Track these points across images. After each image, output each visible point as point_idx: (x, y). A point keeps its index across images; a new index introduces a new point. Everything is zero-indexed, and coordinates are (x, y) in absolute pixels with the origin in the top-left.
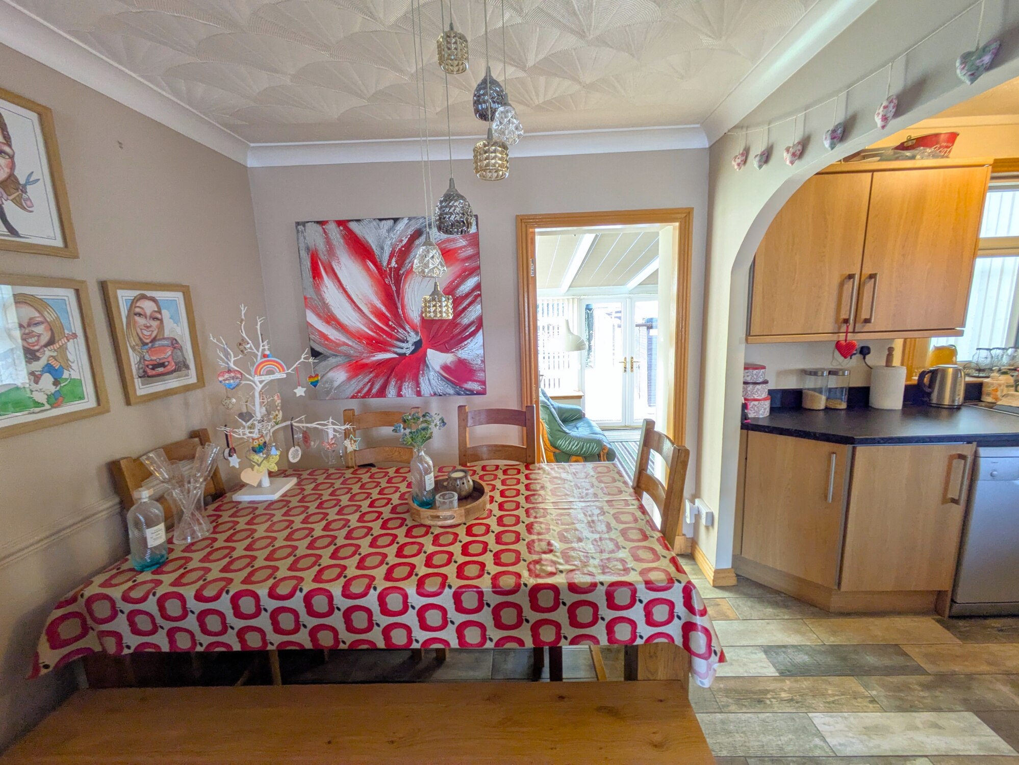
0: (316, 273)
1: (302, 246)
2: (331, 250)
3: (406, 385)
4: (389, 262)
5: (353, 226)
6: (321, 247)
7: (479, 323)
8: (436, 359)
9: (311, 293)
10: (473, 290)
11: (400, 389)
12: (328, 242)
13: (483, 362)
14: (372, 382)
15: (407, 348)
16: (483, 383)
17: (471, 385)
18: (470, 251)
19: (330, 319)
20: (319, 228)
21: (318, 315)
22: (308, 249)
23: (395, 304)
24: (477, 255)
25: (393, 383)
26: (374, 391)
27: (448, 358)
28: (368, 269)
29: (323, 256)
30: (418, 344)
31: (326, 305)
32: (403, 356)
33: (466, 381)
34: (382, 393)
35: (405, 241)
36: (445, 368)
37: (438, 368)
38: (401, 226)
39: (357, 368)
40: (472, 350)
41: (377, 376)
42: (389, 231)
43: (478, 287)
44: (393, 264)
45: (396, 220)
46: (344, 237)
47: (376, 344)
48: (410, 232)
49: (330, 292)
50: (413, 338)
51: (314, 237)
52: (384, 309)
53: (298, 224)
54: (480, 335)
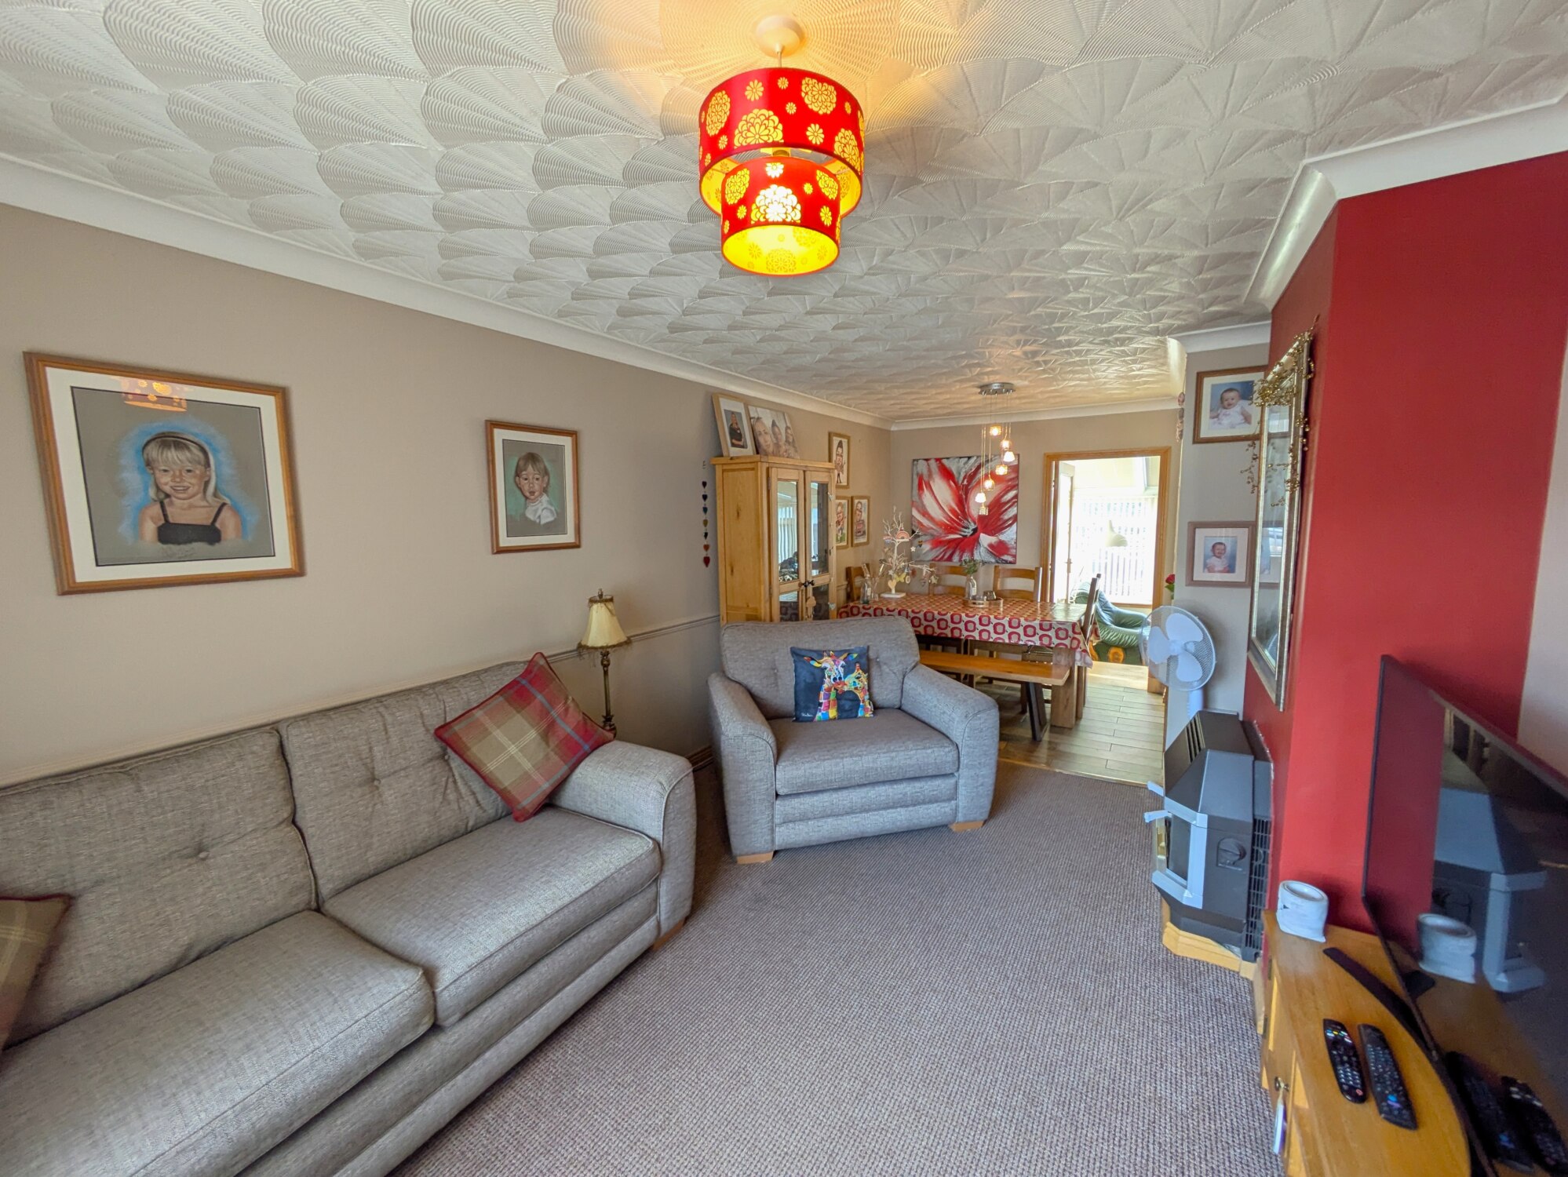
0: (920, 487)
1: (915, 472)
2: (930, 475)
3: (965, 554)
4: (963, 481)
5: (945, 462)
6: (925, 472)
7: (1015, 519)
8: (985, 540)
9: (916, 498)
10: (1013, 498)
11: (961, 557)
12: (930, 471)
13: (1016, 543)
14: (945, 552)
15: (968, 532)
16: (1015, 556)
17: (1006, 557)
18: (1013, 476)
19: (925, 514)
20: (925, 462)
21: (919, 511)
22: (918, 474)
23: (964, 506)
24: (1017, 477)
25: (957, 553)
26: (946, 557)
27: (993, 540)
28: (950, 486)
29: (926, 478)
30: (975, 530)
31: (924, 506)
32: (965, 536)
33: (1003, 554)
34: (950, 559)
35: (973, 469)
36: (991, 546)
37: (986, 546)
38: (972, 461)
39: (937, 543)
40: (1009, 535)
41: (948, 548)
42: (965, 464)
43: (1016, 496)
44: (965, 483)
45: (969, 458)
46: (939, 467)
47: (950, 529)
48: (977, 465)
49: (927, 497)
50: (973, 526)
51: (922, 467)
52: (956, 509)
53: (914, 460)
54: (1014, 527)
